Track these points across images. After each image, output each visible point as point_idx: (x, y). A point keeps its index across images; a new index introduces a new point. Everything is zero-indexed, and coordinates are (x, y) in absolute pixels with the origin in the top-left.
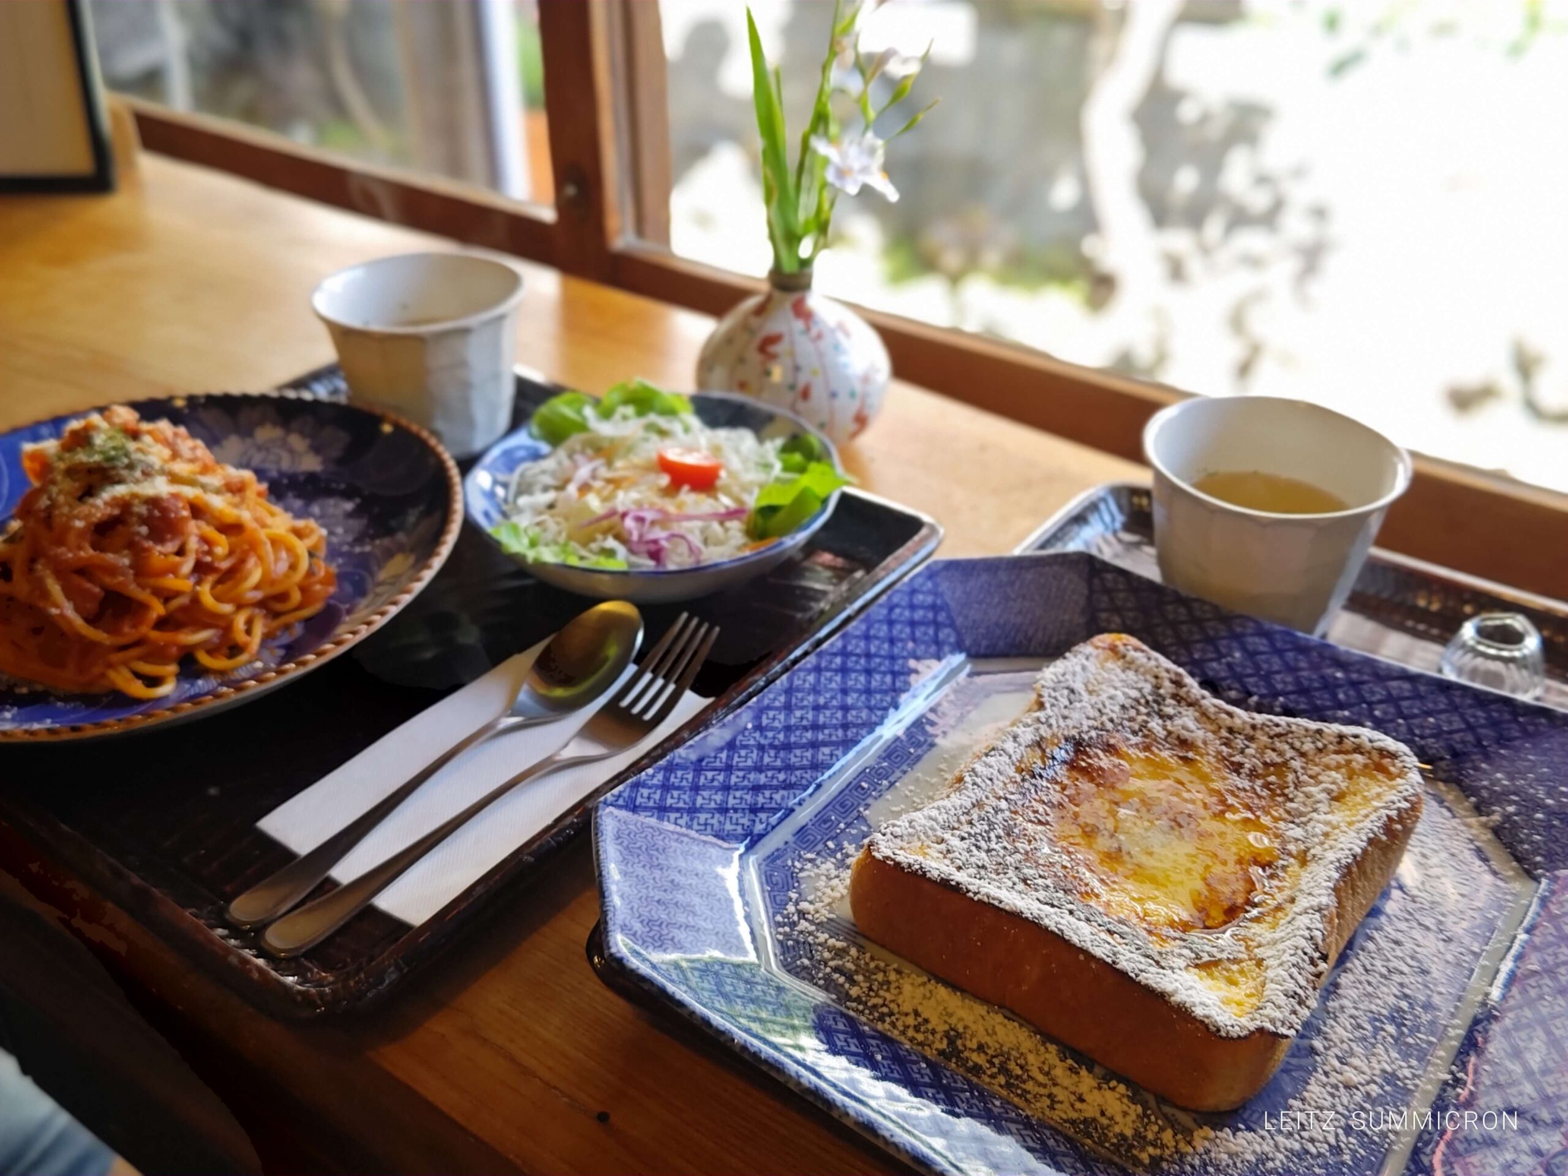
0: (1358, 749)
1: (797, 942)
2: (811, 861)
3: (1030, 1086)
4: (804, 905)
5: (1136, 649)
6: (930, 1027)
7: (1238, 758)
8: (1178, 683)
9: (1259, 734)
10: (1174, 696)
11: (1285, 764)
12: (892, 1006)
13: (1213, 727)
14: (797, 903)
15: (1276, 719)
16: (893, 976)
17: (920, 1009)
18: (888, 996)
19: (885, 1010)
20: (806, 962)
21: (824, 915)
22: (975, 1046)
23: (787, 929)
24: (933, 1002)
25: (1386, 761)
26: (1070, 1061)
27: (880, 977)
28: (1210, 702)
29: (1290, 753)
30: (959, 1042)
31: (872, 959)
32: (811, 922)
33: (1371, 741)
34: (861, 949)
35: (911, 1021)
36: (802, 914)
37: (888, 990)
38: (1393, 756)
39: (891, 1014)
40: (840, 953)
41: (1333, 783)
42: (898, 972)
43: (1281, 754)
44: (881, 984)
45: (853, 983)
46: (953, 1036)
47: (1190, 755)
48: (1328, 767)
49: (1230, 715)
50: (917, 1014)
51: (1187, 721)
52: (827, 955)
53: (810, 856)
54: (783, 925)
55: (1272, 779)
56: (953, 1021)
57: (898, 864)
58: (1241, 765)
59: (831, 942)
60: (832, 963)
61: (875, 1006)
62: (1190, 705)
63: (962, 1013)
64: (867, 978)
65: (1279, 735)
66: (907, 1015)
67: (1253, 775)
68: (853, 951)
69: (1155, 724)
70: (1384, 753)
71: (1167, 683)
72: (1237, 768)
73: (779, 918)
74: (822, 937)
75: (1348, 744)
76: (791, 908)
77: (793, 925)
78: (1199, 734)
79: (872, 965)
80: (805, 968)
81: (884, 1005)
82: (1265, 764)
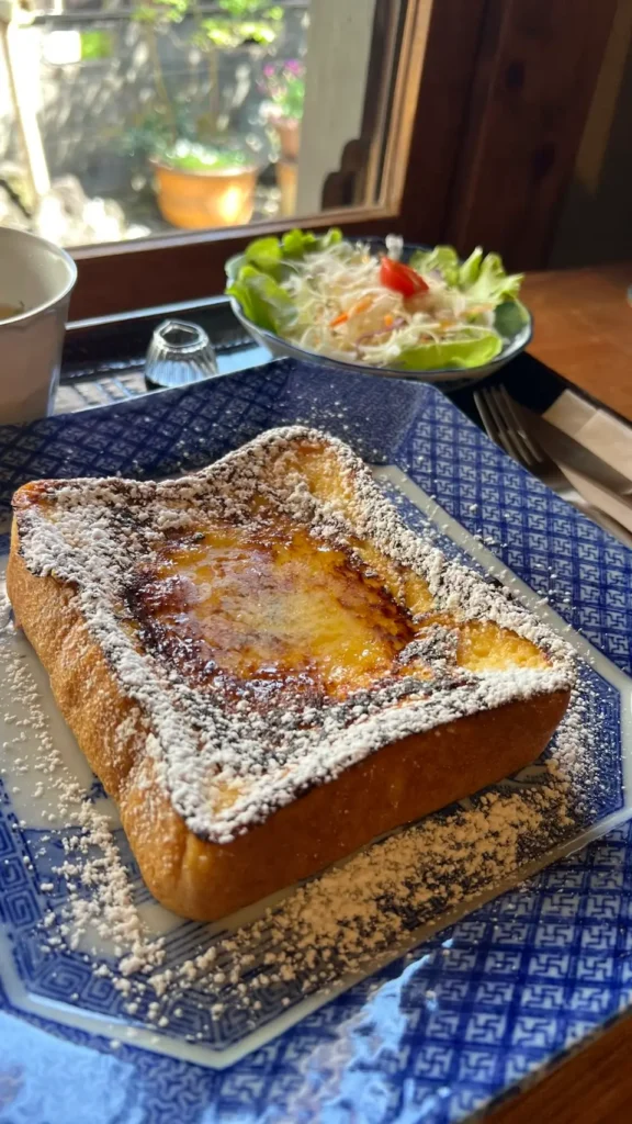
0: (281, 449)
1: (179, 1003)
2: (57, 921)
3: (470, 868)
4: (126, 965)
5: (57, 487)
6: (367, 919)
7: (227, 513)
8: (121, 489)
9: (218, 484)
10: (130, 501)
11: (257, 492)
12: (324, 942)
13: (184, 504)
14: (119, 974)
15: (216, 464)
16: (283, 921)
17: (340, 917)
18: (310, 940)
19: (327, 954)
20: (217, 1007)
21: (155, 951)
22: (408, 891)
23: (154, 1005)
24: (337, 901)
25: (304, 443)
26: (450, 819)
27: (278, 935)
28: (163, 485)
29: (253, 483)
30: (397, 902)
31: (247, 929)
32: (157, 970)
33: (283, 437)
34: (225, 934)
35: (352, 935)
36: (137, 975)
37: (301, 938)
38: (304, 437)
39: (335, 950)
40: (222, 961)
41: (299, 482)
42: (279, 912)
43: (247, 488)
44: (288, 939)
45: (271, 969)
46: (386, 903)
47: (197, 534)
48: (283, 475)
49: (186, 485)
50: (344, 923)
51: (164, 514)
52: (219, 977)
53: (49, 919)
54: (144, 1008)
55: (262, 508)
56: (367, 893)
57: (250, 825)
58: (234, 515)
59: (201, 961)
60: (234, 978)
61: (316, 962)
62: (149, 500)
63: (362, 880)
64: (275, 949)
65: (231, 476)
66: (341, 934)
67: (248, 516)
68: (228, 945)
69: (148, 533)
70: (296, 439)
71: (115, 497)
72: (234, 519)
73: (132, 1008)
74: (188, 967)
75: (273, 448)
76: (123, 984)
77: (150, 994)
78: (185, 517)
79: (257, 934)
80: (225, 1015)
81: (319, 952)
82: (246, 502)
